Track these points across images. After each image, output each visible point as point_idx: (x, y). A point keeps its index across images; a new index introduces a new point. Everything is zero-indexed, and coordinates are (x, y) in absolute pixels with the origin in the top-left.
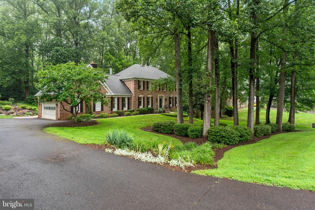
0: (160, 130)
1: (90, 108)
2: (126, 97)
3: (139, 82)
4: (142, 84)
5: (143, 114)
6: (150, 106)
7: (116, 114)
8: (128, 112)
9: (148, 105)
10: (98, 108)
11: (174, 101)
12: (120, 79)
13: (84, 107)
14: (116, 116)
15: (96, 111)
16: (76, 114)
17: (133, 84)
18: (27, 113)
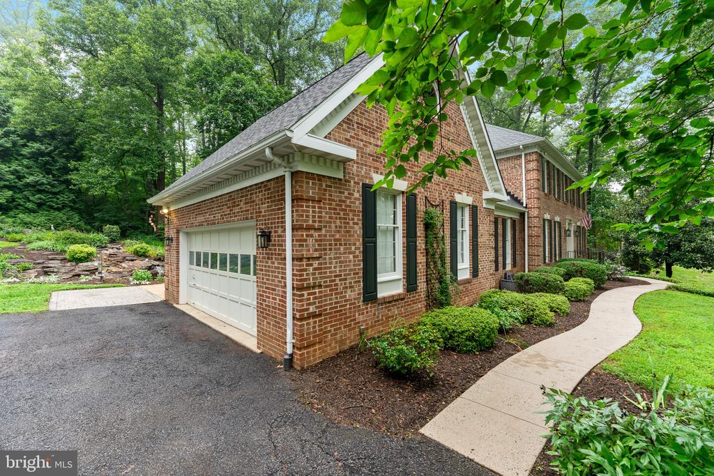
1: (443, 264)
11: (582, 239)
15: (459, 277)
17: (528, 171)
18: (141, 273)
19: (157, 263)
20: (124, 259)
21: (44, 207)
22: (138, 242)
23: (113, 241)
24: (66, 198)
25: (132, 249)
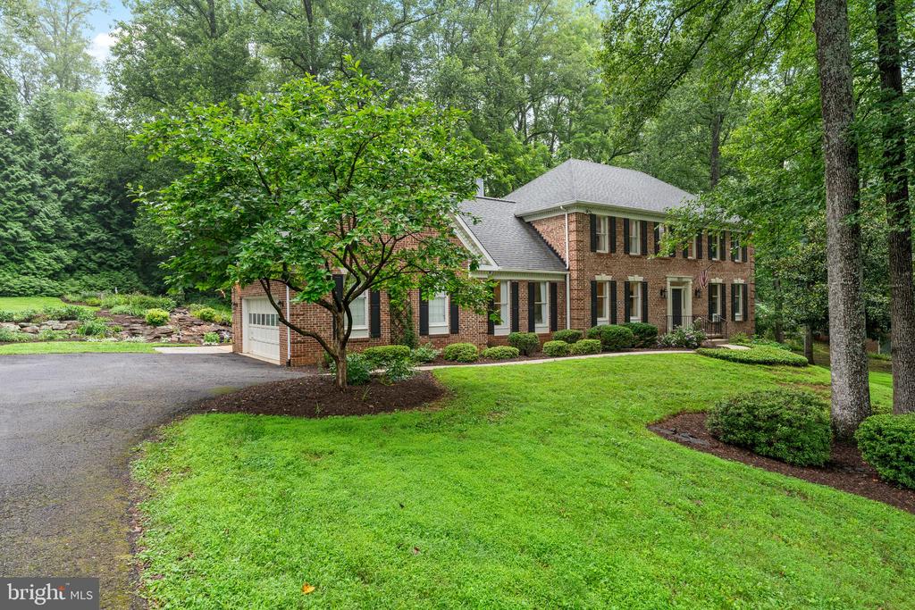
0: (770, 444)
1: (409, 321)
2: (545, 282)
3: (594, 221)
4: (604, 230)
5: (619, 351)
6: (636, 319)
7: (512, 349)
8: (557, 339)
9: (628, 313)
10: (439, 323)
11: (728, 300)
12: (519, 213)
13: (385, 318)
14: (512, 357)
15: (431, 332)
16: (343, 347)
17: (570, 232)
18: (210, 335)
19: (223, 328)
20: (193, 324)
21: (104, 266)
22: (203, 306)
23: (178, 305)
24: (125, 255)
25: (198, 313)
